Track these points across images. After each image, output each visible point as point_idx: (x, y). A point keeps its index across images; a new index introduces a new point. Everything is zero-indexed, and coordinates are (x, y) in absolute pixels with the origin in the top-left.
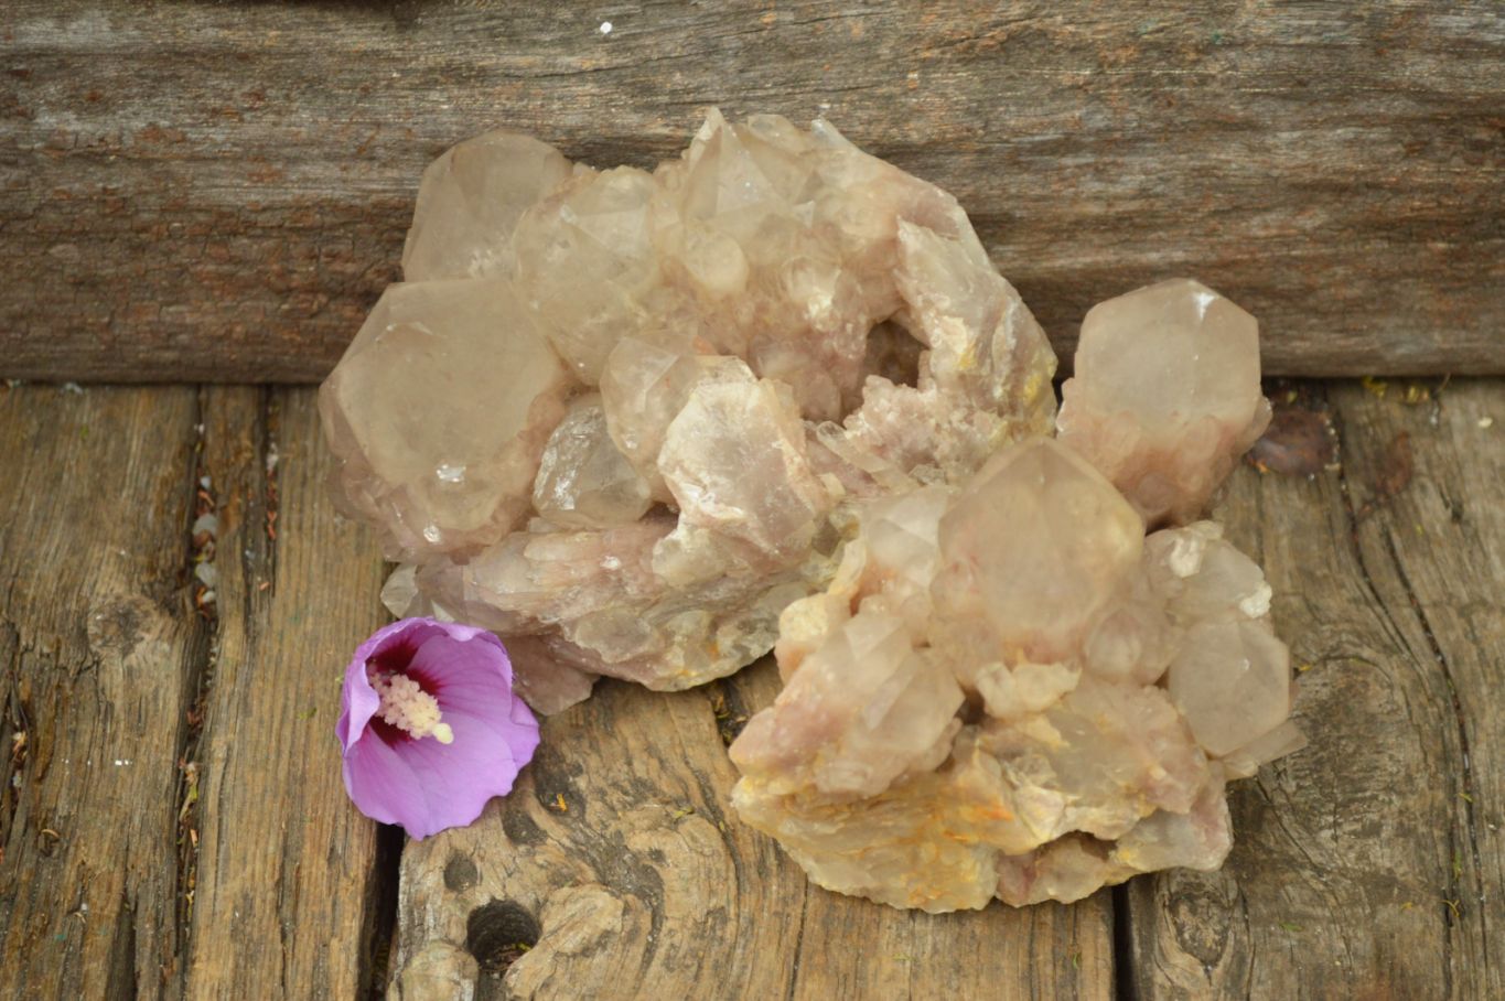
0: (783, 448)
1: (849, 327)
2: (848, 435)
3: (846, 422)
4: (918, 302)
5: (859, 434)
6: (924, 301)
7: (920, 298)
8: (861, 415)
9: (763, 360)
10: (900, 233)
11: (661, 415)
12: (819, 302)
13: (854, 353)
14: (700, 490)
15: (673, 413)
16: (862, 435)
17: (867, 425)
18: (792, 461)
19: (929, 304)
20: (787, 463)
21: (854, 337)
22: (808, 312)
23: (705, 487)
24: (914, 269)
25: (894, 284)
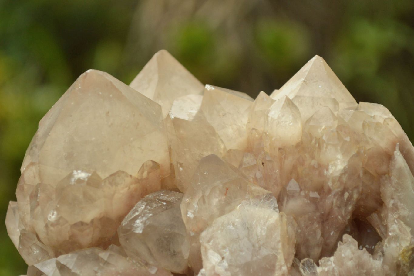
0: (279, 257)
1: (346, 195)
2: (319, 270)
3: (321, 262)
4: (390, 203)
5: (326, 270)
6: (393, 204)
7: (392, 202)
8: (332, 258)
9: (288, 201)
10: (395, 152)
11: (215, 211)
12: (336, 166)
13: (342, 216)
14: (220, 258)
15: (222, 212)
16: (328, 271)
17: (334, 265)
18: (281, 268)
19: (395, 208)
20: (277, 267)
21: (346, 205)
22: (327, 170)
23: (223, 258)
24: (394, 179)
25: (380, 187)
